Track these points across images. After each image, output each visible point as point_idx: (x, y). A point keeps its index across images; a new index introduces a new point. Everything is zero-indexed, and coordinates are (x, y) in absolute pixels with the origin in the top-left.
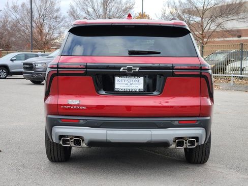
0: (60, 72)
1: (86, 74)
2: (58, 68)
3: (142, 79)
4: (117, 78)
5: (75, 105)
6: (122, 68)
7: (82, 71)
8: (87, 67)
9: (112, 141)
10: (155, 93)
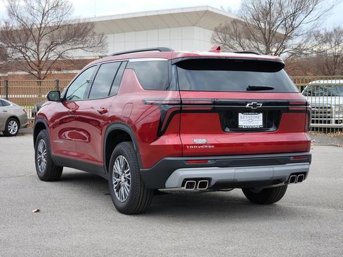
0: (183, 109)
1: (214, 110)
2: (181, 104)
3: (261, 115)
4: (240, 115)
5: (202, 145)
6: (248, 104)
7: (209, 108)
8: (214, 103)
9: (239, 180)
10: (272, 129)
